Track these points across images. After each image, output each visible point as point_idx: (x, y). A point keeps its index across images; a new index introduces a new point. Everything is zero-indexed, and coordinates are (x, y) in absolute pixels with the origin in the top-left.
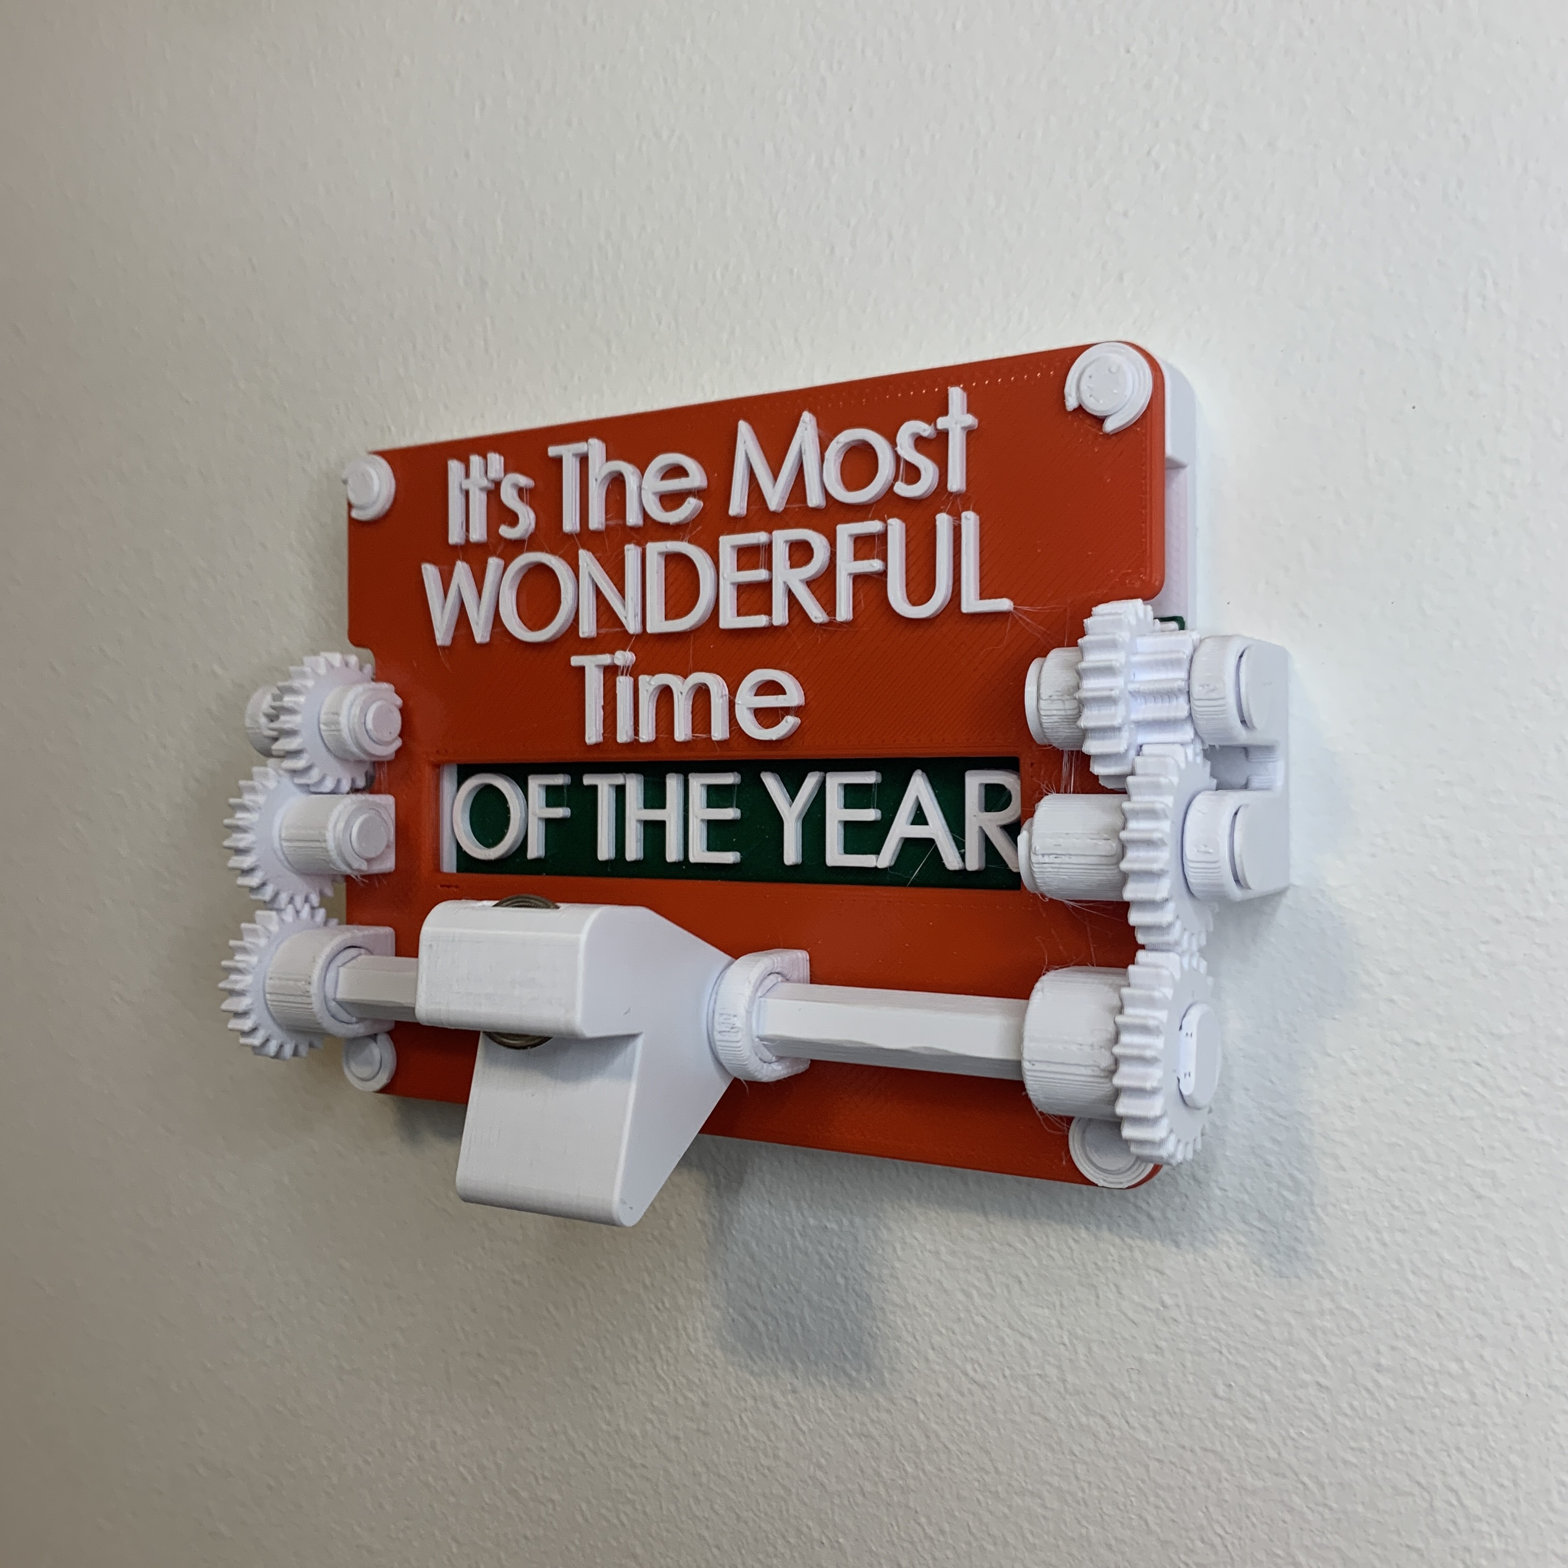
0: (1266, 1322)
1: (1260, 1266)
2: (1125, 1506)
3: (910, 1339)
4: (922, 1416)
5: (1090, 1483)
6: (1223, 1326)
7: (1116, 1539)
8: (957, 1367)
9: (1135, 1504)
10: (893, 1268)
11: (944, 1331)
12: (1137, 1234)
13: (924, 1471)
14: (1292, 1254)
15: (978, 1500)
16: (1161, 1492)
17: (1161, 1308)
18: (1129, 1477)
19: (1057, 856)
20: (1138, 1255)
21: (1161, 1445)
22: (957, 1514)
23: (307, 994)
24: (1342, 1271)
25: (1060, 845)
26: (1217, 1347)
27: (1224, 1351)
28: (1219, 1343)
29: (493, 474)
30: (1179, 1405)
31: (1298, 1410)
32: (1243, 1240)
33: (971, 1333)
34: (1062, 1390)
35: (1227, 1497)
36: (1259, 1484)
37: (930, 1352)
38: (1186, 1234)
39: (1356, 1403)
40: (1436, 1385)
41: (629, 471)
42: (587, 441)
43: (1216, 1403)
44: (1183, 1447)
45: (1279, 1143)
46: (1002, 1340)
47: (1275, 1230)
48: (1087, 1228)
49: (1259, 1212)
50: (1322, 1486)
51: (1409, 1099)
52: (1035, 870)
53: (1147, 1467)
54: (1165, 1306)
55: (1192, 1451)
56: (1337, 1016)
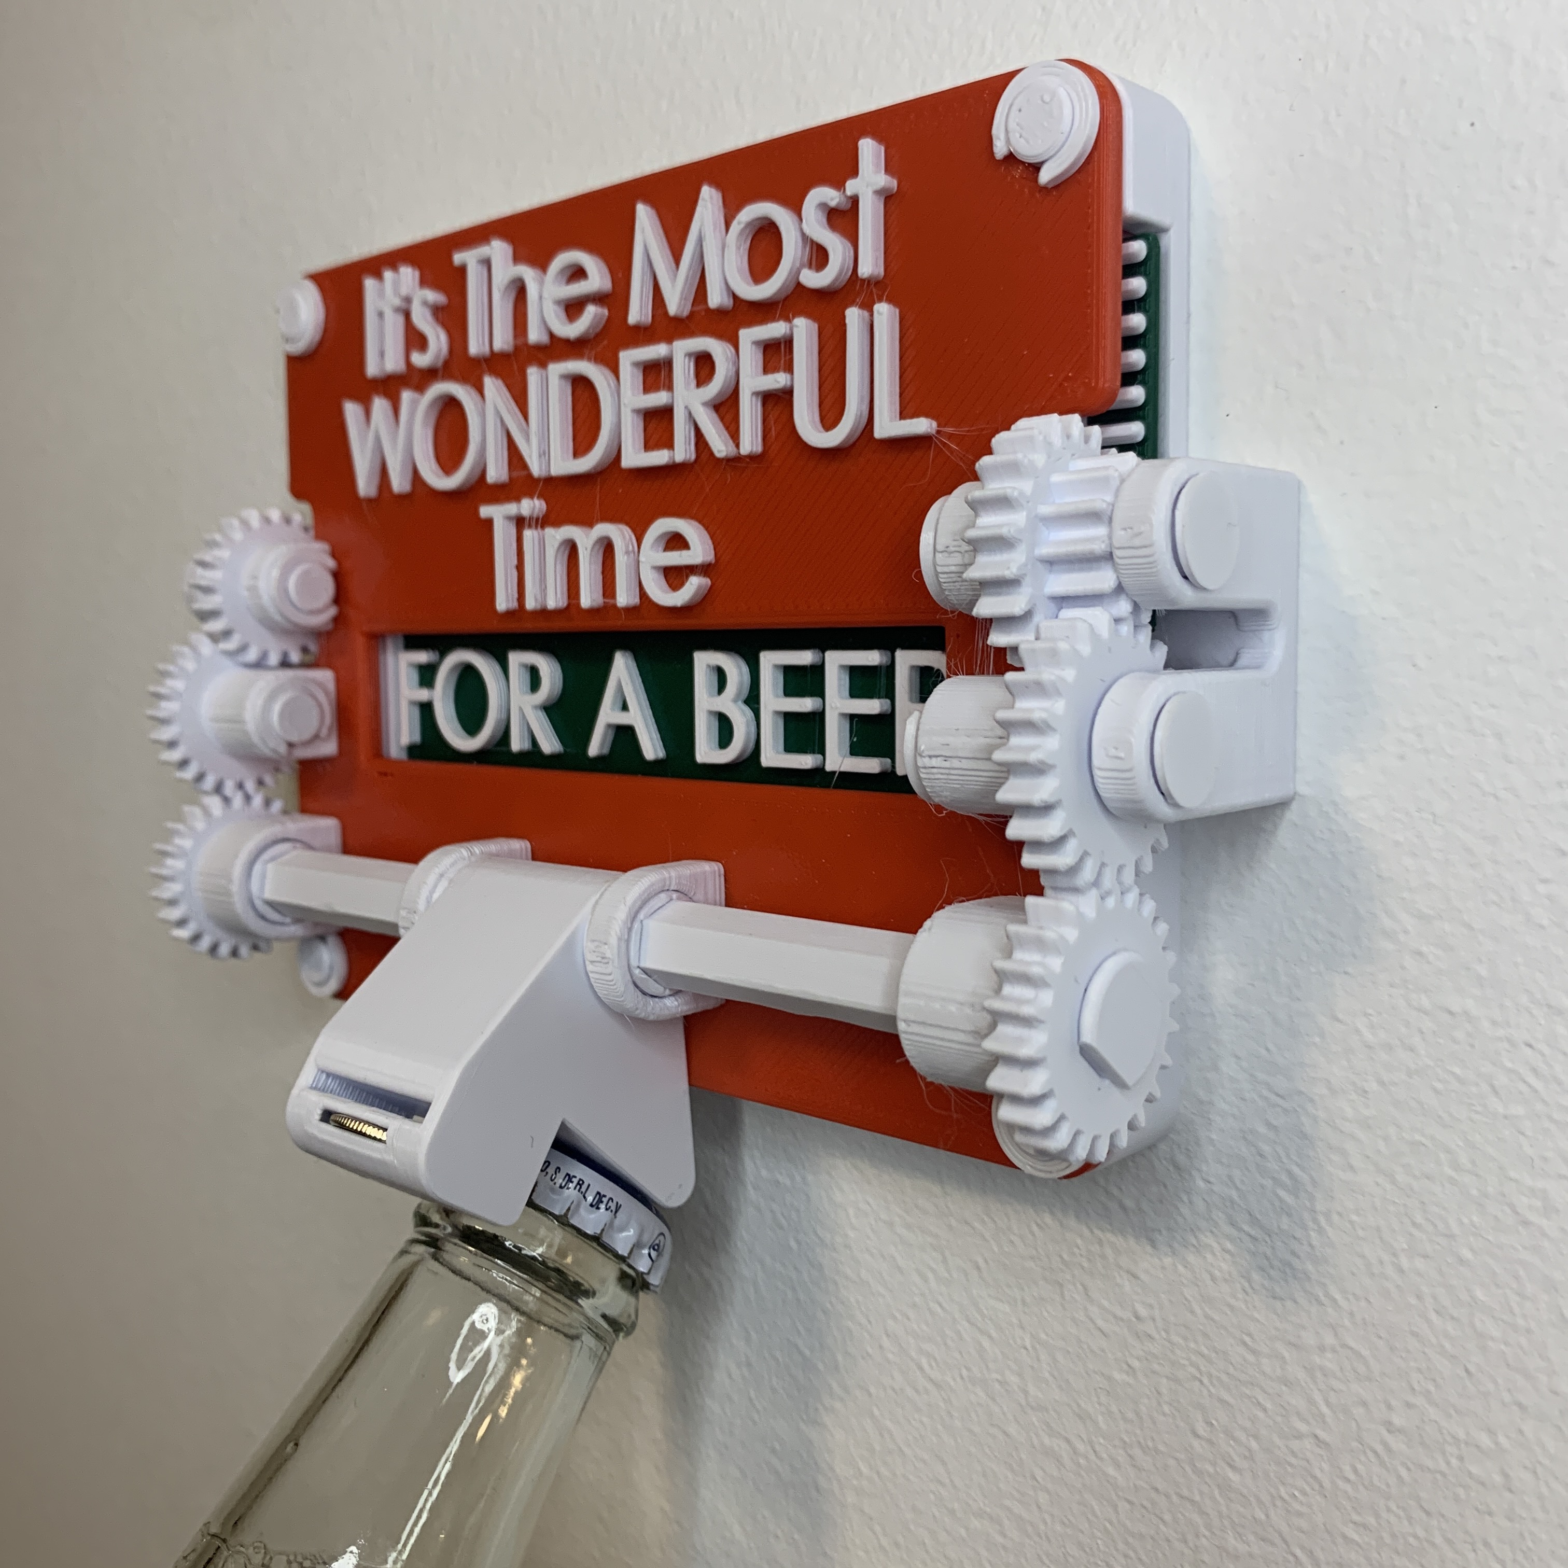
0: (1254, 1352)
1: (1249, 1281)
8: (913, 1360)
10: (846, 1236)
11: (898, 1315)
12: (1109, 1227)
13: (878, 1473)
14: (1288, 1270)
17: (1134, 1319)
21: (1132, 1485)
24: (1348, 1300)
26: (1198, 1376)
27: (1206, 1381)
29: (404, 291)
31: (1290, 1465)
38: (1164, 1232)
39: (1359, 1466)
41: (529, 274)
43: (1196, 1443)
45: (1274, 1128)
47: (1267, 1239)
49: (1250, 1215)
51: (1439, 1086)
52: (922, 776)
54: (1138, 1317)
55: (1167, 1496)
56: (1350, 970)
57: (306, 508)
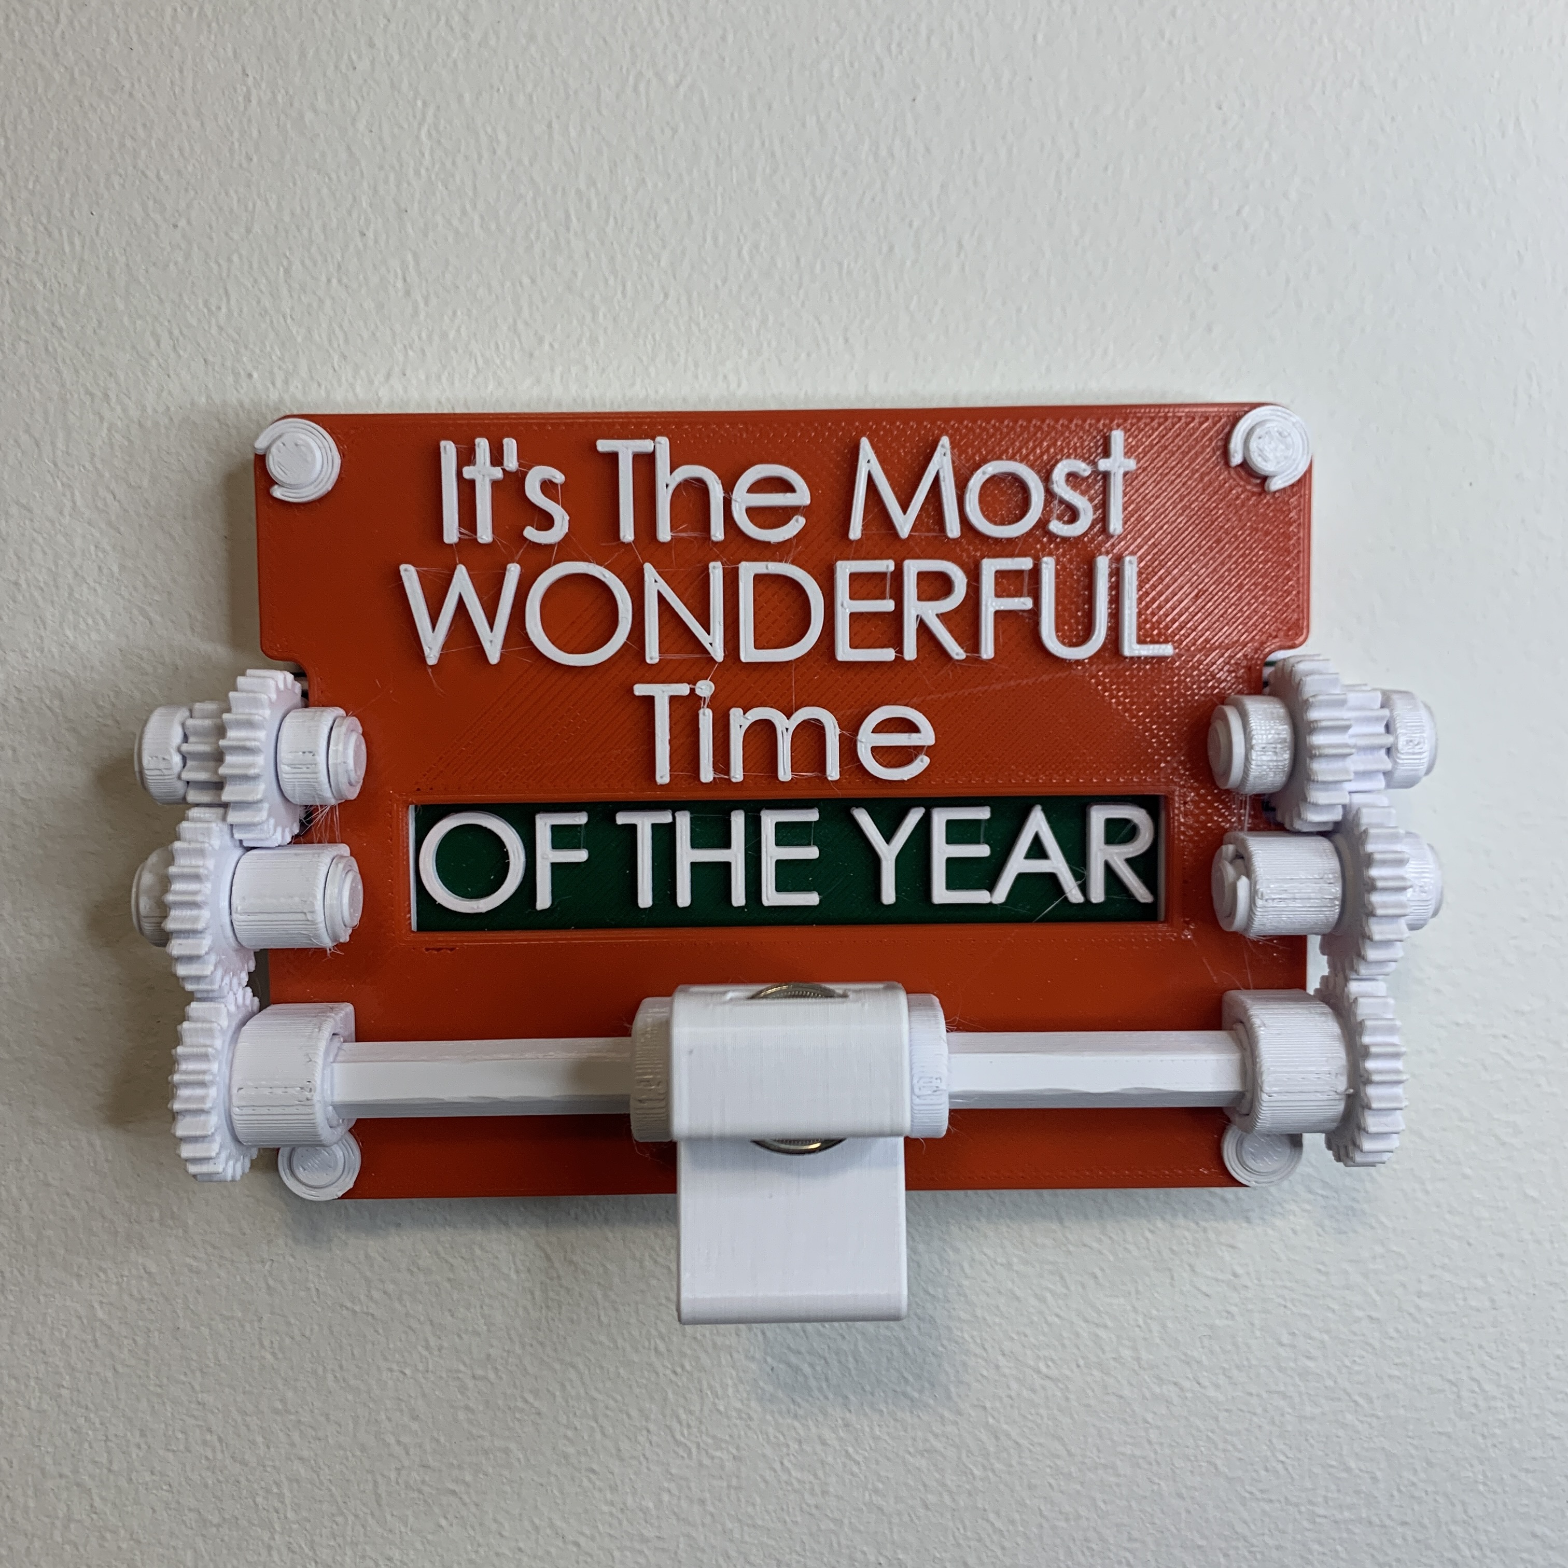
0: (1326, 1274)
1: (1322, 1227)
2: (1196, 1457)
4: (991, 1420)
5: (1162, 1444)
6: (1288, 1284)
9: (1204, 1452)
11: (1015, 1336)
14: (1350, 1212)
15: (1050, 1485)
17: (1233, 1278)
18: (1199, 1430)
19: (1282, 899)
20: (1212, 1235)
21: (1229, 1397)
22: (1028, 1502)
23: (306, 1103)
24: (1391, 1220)
25: (1285, 891)
26: (1283, 1302)
28: (1285, 1300)
29: (510, 465)
31: (1352, 1342)
32: (1308, 1207)
33: (1044, 1334)
36: (1317, 1411)
37: (1000, 1358)
40: (1465, 1299)
41: (712, 478)
42: (653, 439)
46: (1077, 1335)
50: (1370, 1400)
51: (1451, 1071)
52: (1257, 913)
53: (1216, 1419)
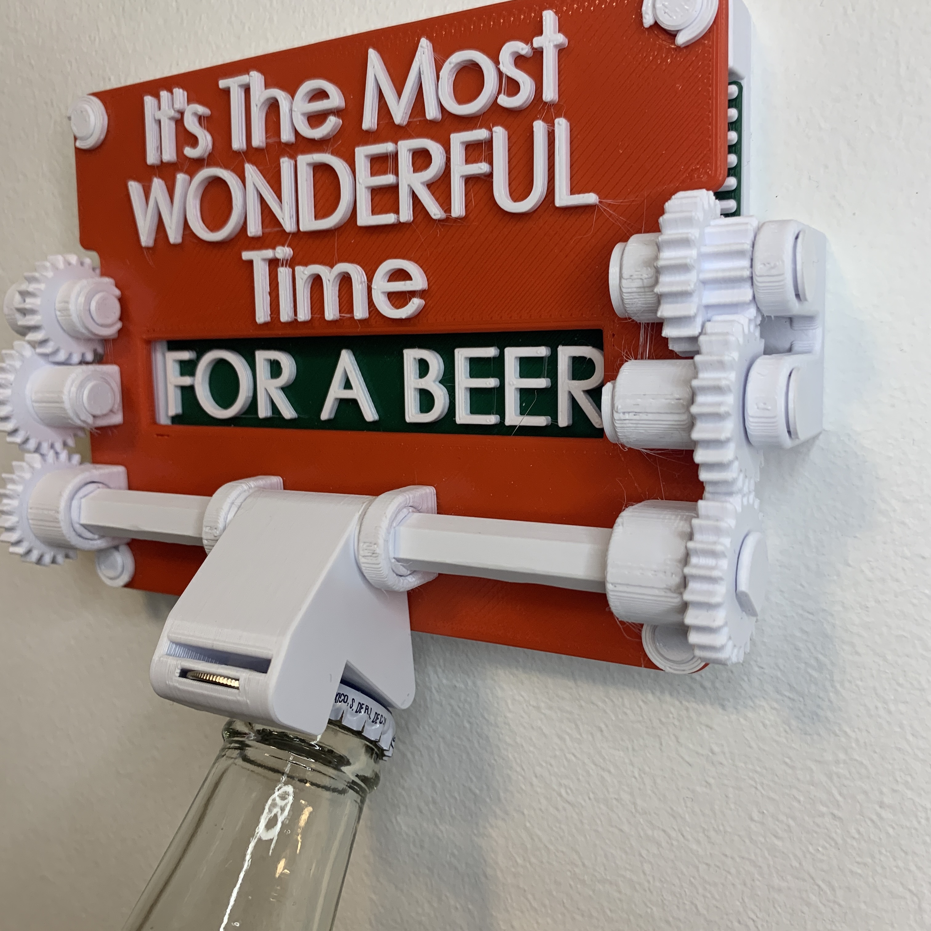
0: (793, 768)
1: (789, 726)
2: (681, 894)
3: (518, 769)
4: (528, 824)
5: (653, 877)
6: (758, 769)
7: (673, 917)
8: (554, 790)
9: (688, 893)
10: (505, 717)
11: (544, 764)
12: (693, 699)
13: (530, 863)
14: (815, 717)
15: (570, 885)
16: (708, 886)
17: (711, 754)
18: (682, 873)
19: (636, 413)
20: (693, 715)
21: (708, 853)
22: (554, 893)
23: (56, 521)
24: (854, 731)
25: (638, 405)
27: (759, 787)
29: (178, 106)
30: (723, 825)
31: (816, 832)
32: (775, 705)
33: (564, 767)
34: (634, 811)
35: (759, 893)
36: (784, 884)
37: (534, 778)
38: (731, 700)
39: (862, 830)
41: (281, 95)
42: (248, 74)
43: (752, 825)
44: (726, 856)
45: (806, 632)
47: (801, 699)
48: (653, 693)
49: (790, 685)
52: (616, 425)
53: (697, 868)
54: (713, 753)
55: (732, 858)
56: (857, 535)
57: (94, 255)
